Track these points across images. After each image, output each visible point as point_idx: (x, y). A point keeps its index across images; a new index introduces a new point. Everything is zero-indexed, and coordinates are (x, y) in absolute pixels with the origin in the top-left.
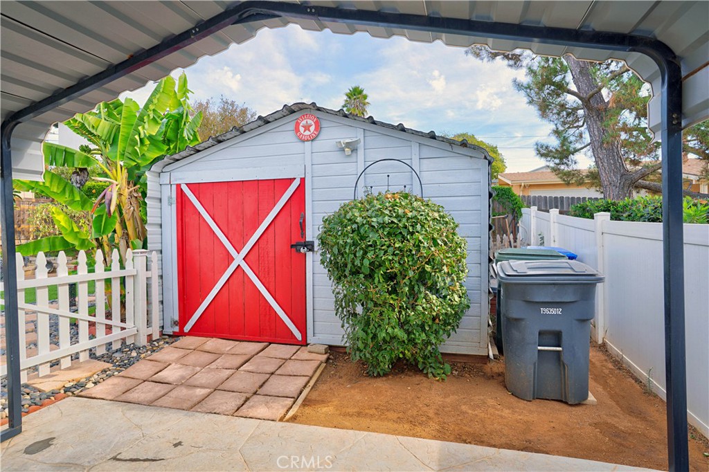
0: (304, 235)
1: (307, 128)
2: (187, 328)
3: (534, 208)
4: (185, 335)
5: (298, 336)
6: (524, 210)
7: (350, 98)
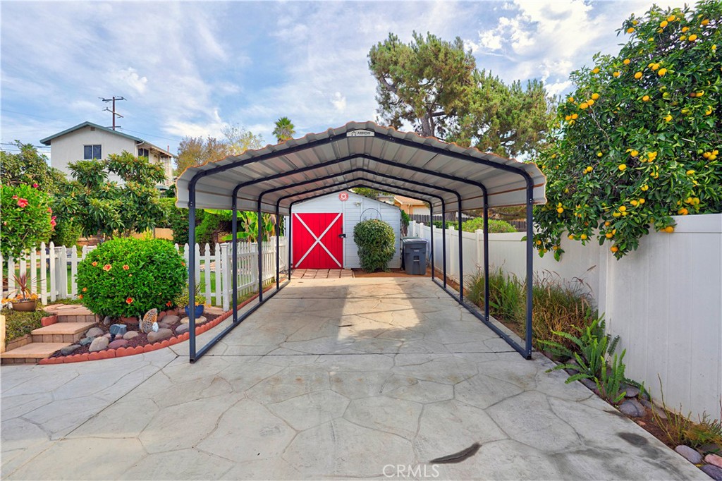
0: (342, 232)
1: (344, 197)
2: (296, 266)
3: (415, 221)
4: (296, 269)
5: (340, 266)
6: (410, 222)
7: (279, 127)
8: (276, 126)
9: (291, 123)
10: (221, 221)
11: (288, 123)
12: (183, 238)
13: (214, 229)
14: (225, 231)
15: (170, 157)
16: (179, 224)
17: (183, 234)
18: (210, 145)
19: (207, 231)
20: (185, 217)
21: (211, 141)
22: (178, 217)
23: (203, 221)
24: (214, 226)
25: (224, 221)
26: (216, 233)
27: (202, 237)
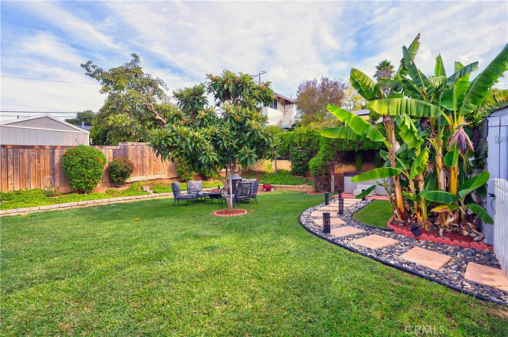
7: (380, 69)
8: (376, 70)
9: (391, 64)
10: (337, 151)
11: (388, 64)
12: (300, 170)
13: (330, 160)
14: (342, 163)
15: (293, 103)
16: (296, 156)
17: (300, 166)
18: (323, 84)
19: (323, 163)
20: (301, 149)
21: (325, 80)
22: (295, 149)
23: (319, 152)
24: (330, 158)
25: (341, 151)
26: (333, 165)
27: (318, 168)
